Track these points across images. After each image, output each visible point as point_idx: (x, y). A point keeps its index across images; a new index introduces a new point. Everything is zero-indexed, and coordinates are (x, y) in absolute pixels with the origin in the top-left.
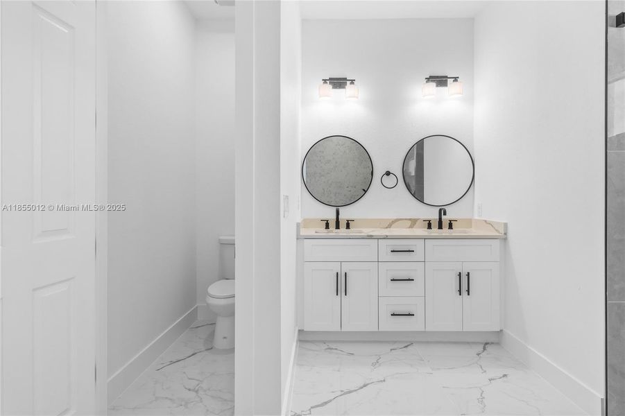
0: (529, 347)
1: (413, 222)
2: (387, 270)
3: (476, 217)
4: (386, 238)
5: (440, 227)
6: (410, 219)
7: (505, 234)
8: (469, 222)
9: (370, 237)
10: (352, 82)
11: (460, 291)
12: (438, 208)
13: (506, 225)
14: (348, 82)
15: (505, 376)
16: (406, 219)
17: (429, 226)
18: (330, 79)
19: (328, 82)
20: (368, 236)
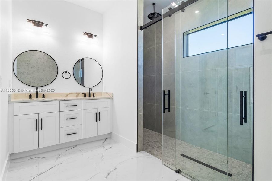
0: (119, 135)
1: (78, 94)
2: (64, 115)
3: (104, 92)
4: (64, 100)
5: (90, 96)
6: (76, 93)
7: (112, 97)
8: (101, 94)
9: (56, 100)
10: (46, 25)
11: (96, 120)
12: (89, 88)
13: (113, 93)
14: (44, 25)
15: (111, 147)
16: (75, 93)
17: (85, 96)
18: (32, 20)
19: (31, 21)
20: (54, 100)
